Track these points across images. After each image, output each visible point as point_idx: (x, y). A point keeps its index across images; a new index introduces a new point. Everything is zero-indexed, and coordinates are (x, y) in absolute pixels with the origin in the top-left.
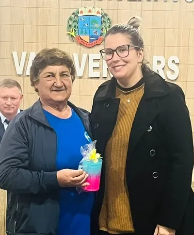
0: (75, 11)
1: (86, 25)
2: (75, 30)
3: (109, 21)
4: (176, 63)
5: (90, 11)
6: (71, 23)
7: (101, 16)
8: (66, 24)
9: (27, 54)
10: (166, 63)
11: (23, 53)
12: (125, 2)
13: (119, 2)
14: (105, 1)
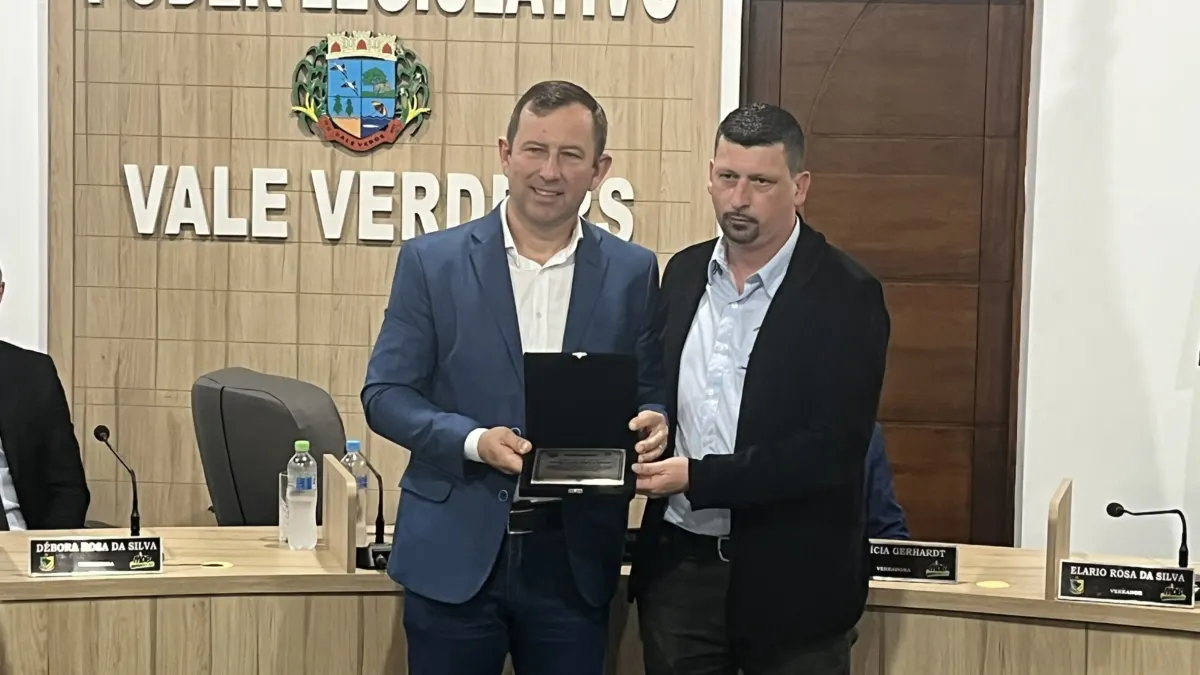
0: (316, 43)
1: (350, 84)
2: (317, 103)
4: (623, 198)
5: (362, 45)
6: (304, 79)
7: (395, 59)
8: (290, 83)
9: (169, 173)
10: (595, 200)
11: (157, 167)
12: (467, 19)
13: (451, 19)
14: (408, 17)
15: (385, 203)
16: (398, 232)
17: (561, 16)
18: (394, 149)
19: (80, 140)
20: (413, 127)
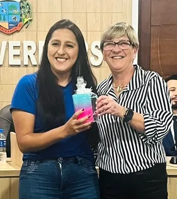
1: (4, 10)
3: (28, 7)
7: (20, 1)
10: (89, 49)
15: (17, 52)
16: (22, 62)
18: (20, 33)
20: (26, 25)
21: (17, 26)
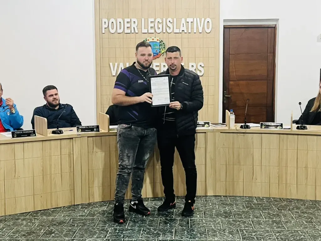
3: (164, 45)
4: (202, 66)
5: (153, 39)
7: (159, 42)
9: (118, 64)
10: (197, 67)
11: (116, 63)
12: (172, 34)
13: (169, 34)
14: (162, 34)
15: (158, 69)
17: (190, 33)
18: (159, 59)
19: (101, 59)
20: (163, 54)
21: (157, 55)
